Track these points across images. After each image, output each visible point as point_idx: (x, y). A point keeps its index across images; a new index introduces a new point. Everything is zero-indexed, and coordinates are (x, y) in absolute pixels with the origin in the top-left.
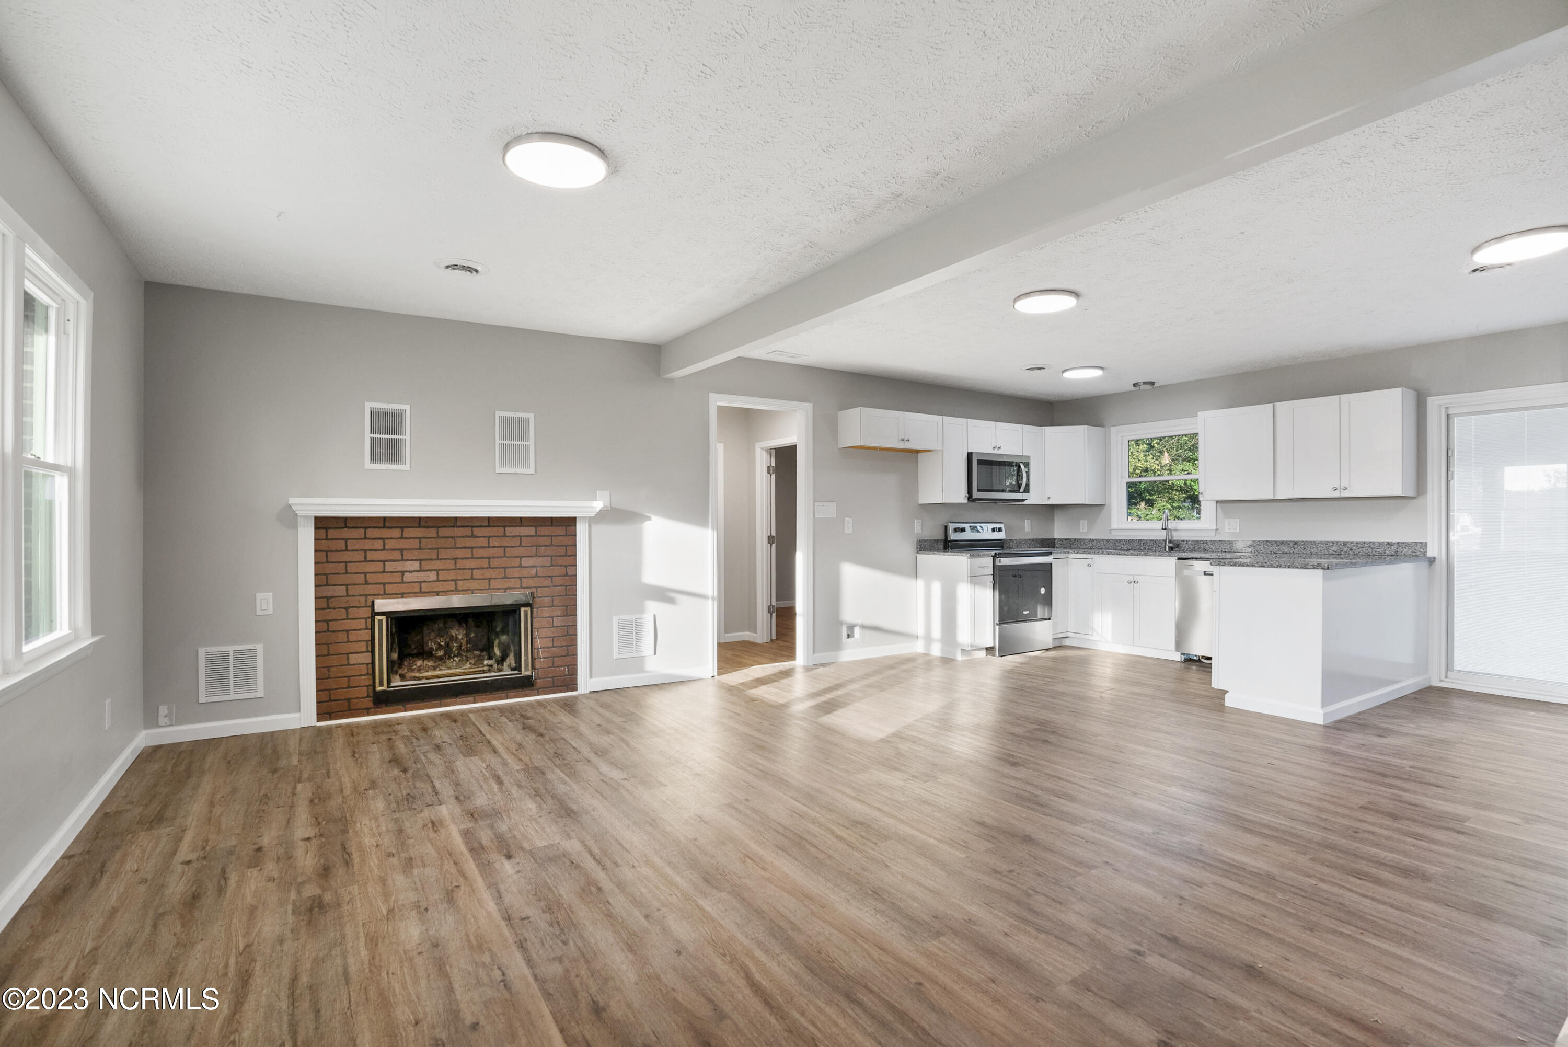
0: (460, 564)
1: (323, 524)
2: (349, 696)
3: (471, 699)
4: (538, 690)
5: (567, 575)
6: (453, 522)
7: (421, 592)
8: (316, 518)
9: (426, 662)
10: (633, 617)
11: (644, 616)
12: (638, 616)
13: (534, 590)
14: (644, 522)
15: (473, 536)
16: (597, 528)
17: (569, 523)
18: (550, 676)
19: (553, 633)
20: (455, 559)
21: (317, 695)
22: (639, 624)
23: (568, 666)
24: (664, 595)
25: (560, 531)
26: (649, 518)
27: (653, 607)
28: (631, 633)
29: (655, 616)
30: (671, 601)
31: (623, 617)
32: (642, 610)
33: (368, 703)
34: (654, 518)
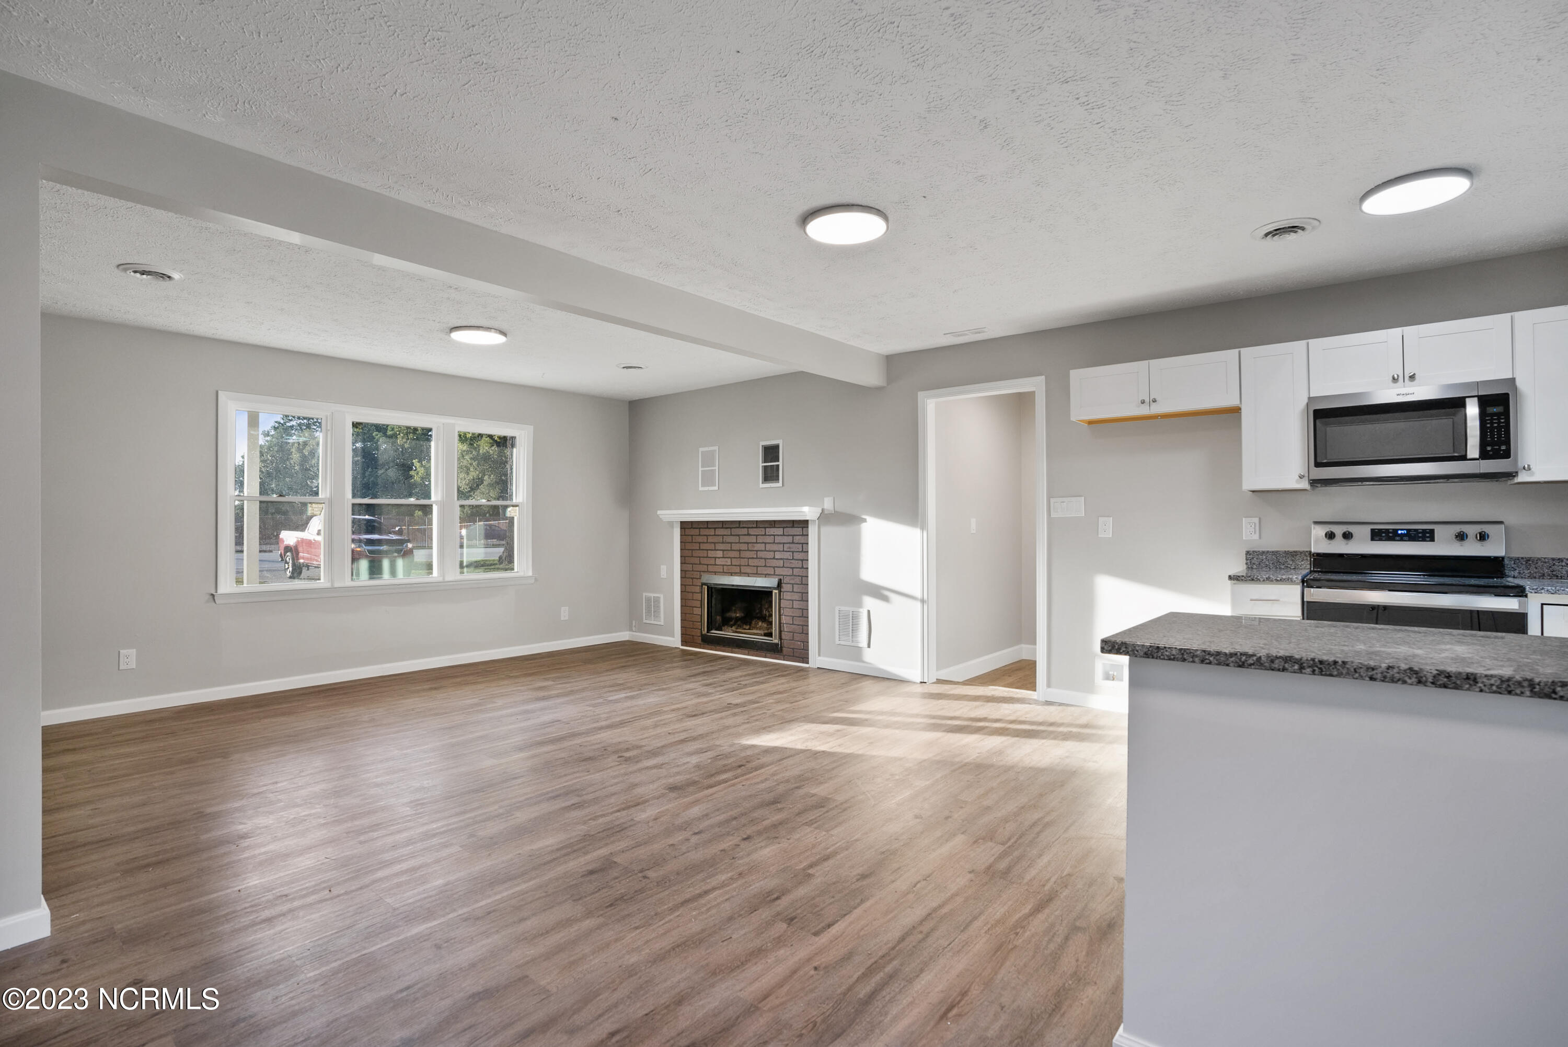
0: (743, 554)
1: (685, 526)
2: (693, 634)
3: (747, 652)
4: (784, 656)
5: (802, 567)
6: (739, 524)
7: (723, 572)
8: (681, 522)
9: (763, 624)
10: (851, 609)
11: (861, 610)
12: (855, 609)
13: (782, 577)
14: (860, 524)
15: (748, 535)
16: (827, 530)
17: (804, 524)
18: (792, 647)
19: (793, 613)
20: (740, 551)
21: (681, 630)
22: (855, 617)
23: (803, 642)
24: (878, 592)
25: (797, 531)
26: (865, 521)
27: (869, 603)
28: (850, 623)
29: (869, 611)
30: (886, 599)
31: (843, 608)
32: (860, 604)
33: (699, 640)
34: (869, 518)
